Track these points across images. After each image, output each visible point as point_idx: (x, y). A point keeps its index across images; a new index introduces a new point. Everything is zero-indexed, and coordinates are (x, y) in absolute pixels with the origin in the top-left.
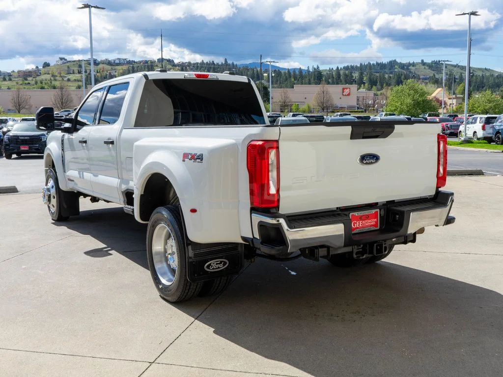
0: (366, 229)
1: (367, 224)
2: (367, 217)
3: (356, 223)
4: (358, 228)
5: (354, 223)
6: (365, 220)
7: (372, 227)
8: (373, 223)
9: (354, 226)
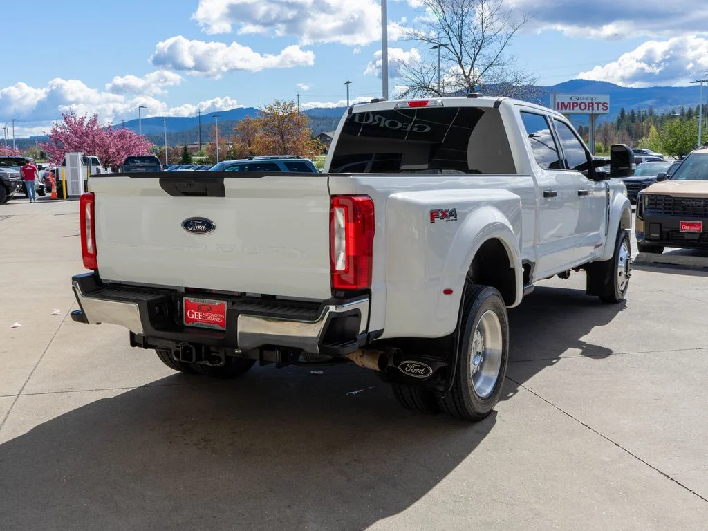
0: (207, 326)
1: (208, 319)
2: (210, 309)
3: (194, 313)
4: (196, 320)
5: (191, 313)
6: (206, 312)
7: (216, 325)
8: (218, 320)
9: (191, 316)
